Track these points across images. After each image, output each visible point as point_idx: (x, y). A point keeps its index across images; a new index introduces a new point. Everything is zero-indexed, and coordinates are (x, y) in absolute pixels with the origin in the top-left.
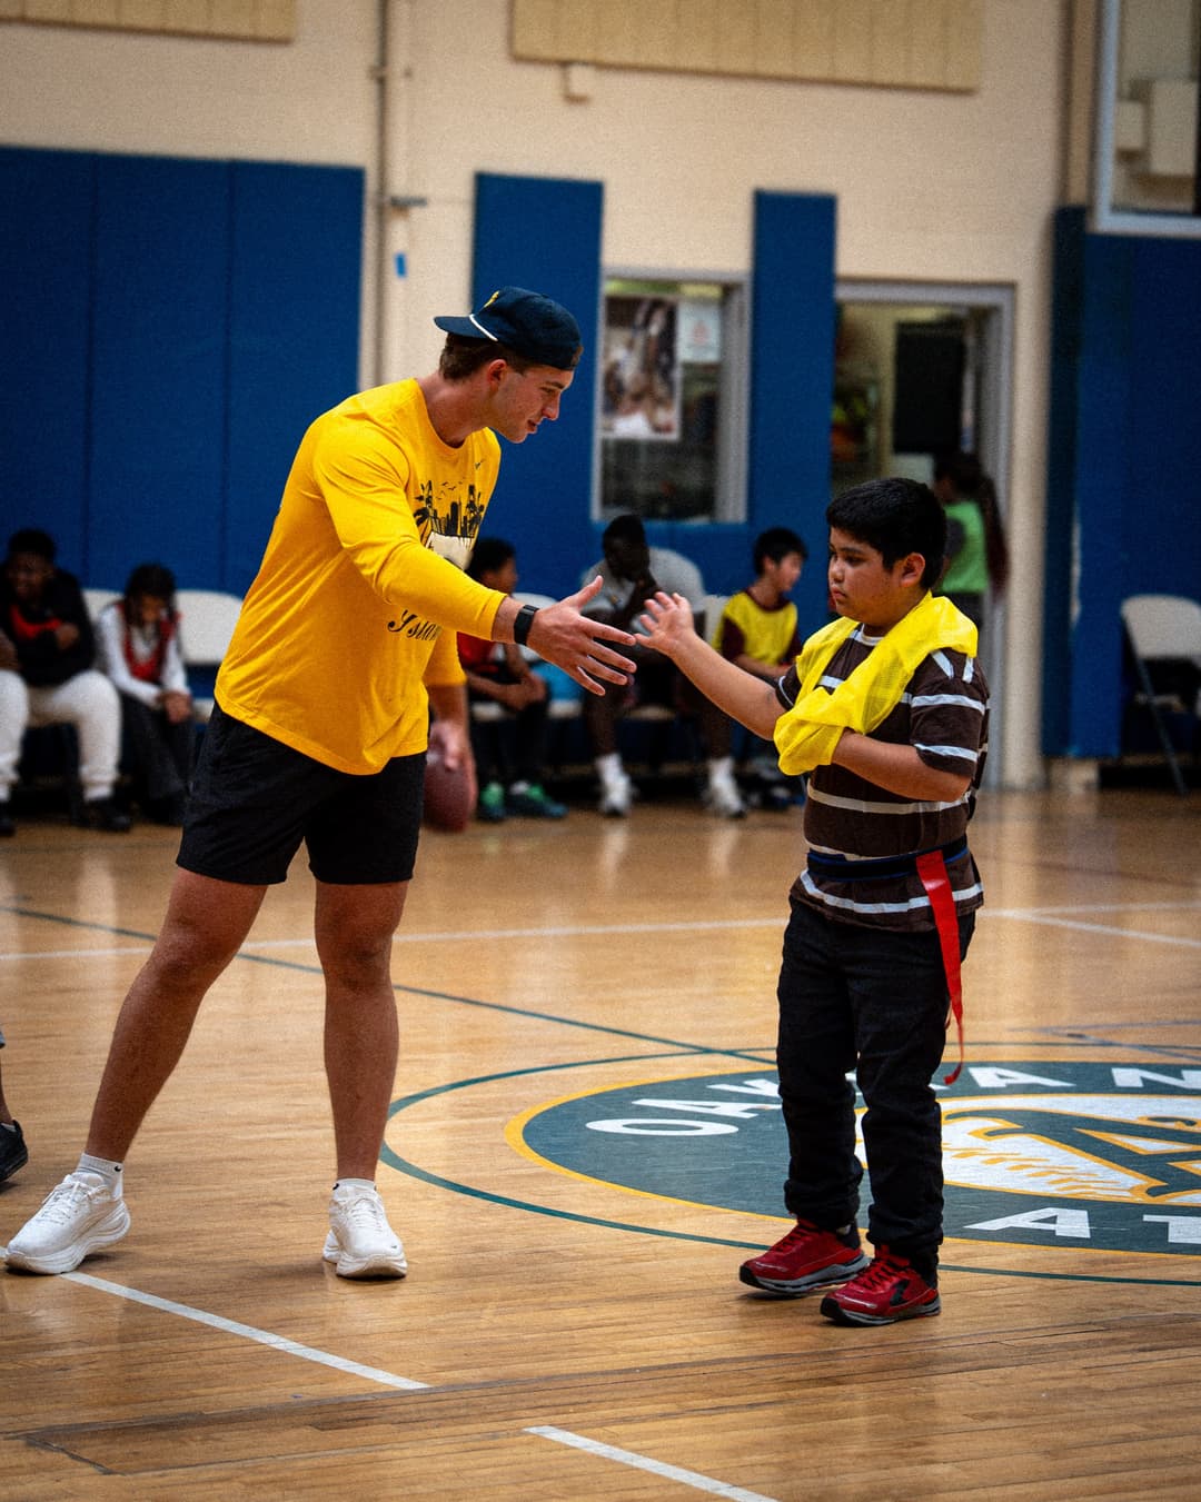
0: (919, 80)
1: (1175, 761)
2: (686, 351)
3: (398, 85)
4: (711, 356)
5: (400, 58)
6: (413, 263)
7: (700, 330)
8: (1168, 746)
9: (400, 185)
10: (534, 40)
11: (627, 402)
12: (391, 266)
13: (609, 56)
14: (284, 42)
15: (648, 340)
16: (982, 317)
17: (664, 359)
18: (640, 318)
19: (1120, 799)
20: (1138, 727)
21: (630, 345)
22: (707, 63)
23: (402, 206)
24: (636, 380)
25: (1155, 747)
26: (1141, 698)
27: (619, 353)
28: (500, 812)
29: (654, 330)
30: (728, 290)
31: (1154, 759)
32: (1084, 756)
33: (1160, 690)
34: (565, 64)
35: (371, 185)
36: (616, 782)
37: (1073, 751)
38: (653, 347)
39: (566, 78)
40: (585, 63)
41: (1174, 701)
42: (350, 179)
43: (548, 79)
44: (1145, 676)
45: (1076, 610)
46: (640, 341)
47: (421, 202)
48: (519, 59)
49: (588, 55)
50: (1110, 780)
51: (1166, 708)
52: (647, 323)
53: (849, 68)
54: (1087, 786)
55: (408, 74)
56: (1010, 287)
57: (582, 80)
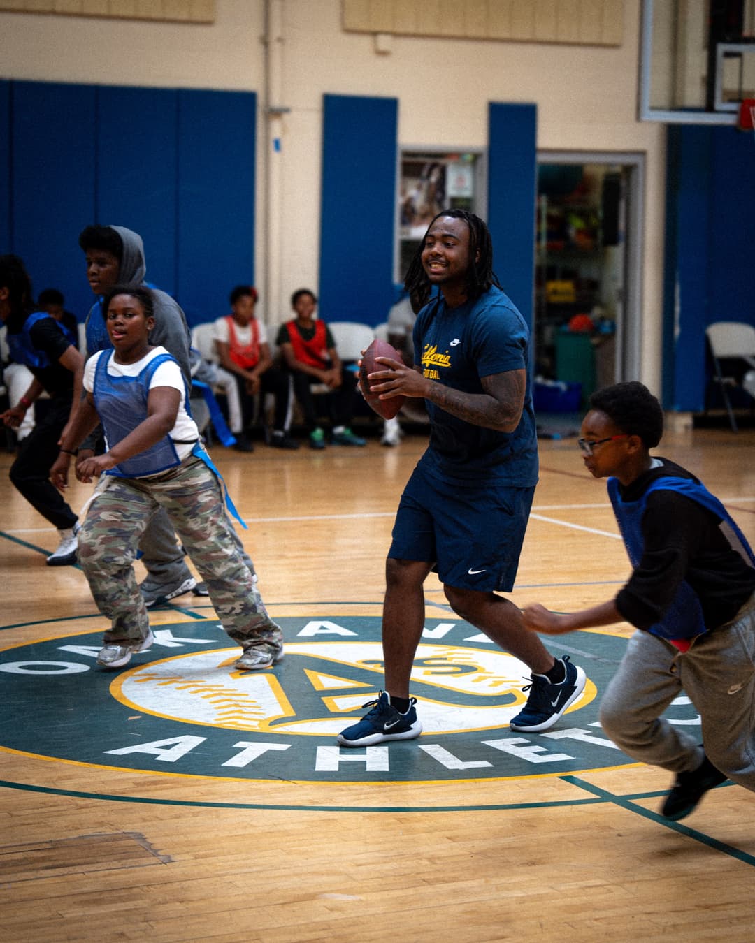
0: (585, 39)
1: (731, 413)
2: (452, 190)
3: (275, 47)
4: (467, 193)
5: (276, 32)
6: (284, 145)
7: (460, 180)
8: (728, 404)
9: (276, 102)
10: (355, 22)
11: (417, 218)
12: (272, 145)
13: (401, 29)
14: (209, 23)
15: (430, 185)
16: (629, 170)
17: (439, 195)
18: (425, 173)
19: (704, 434)
20: (714, 395)
21: (419, 188)
22: (458, 32)
23: (277, 113)
24: (422, 207)
25: (721, 405)
26: (716, 379)
27: (412, 192)
28: (321, 444)
29: (433, 179)
30: (476, 157)
31: (719, 413)
32: (683, 411)
33: (725, 374)
34: (375, 34)
35: (260, 101)
36: (392, 428)
37: (677, 407)
38: (433, 189)
39: (375, 42)
40: (387, 33)
41: (731, 380)
42: (248, 99)
43: (366, 41)
44: (718, 367)
45: (677, 331)
46: (425, 185)
47: (287, 110)
48: (349, 31)
49: (389, 28)
50: (700, 423)
51: (728, 385)
52: (429, 175)
53: (545, 33)
54: (686, 427)
55: (280, 40)
56: (643, 153)
57: (384, 42)
